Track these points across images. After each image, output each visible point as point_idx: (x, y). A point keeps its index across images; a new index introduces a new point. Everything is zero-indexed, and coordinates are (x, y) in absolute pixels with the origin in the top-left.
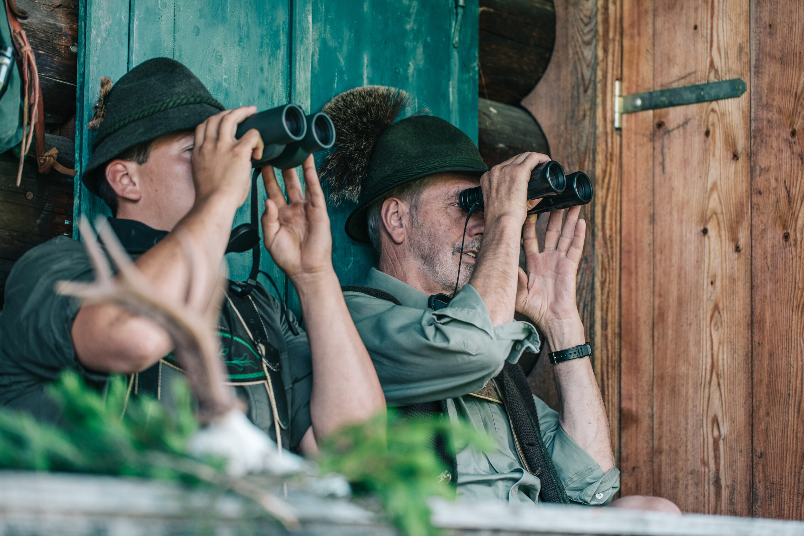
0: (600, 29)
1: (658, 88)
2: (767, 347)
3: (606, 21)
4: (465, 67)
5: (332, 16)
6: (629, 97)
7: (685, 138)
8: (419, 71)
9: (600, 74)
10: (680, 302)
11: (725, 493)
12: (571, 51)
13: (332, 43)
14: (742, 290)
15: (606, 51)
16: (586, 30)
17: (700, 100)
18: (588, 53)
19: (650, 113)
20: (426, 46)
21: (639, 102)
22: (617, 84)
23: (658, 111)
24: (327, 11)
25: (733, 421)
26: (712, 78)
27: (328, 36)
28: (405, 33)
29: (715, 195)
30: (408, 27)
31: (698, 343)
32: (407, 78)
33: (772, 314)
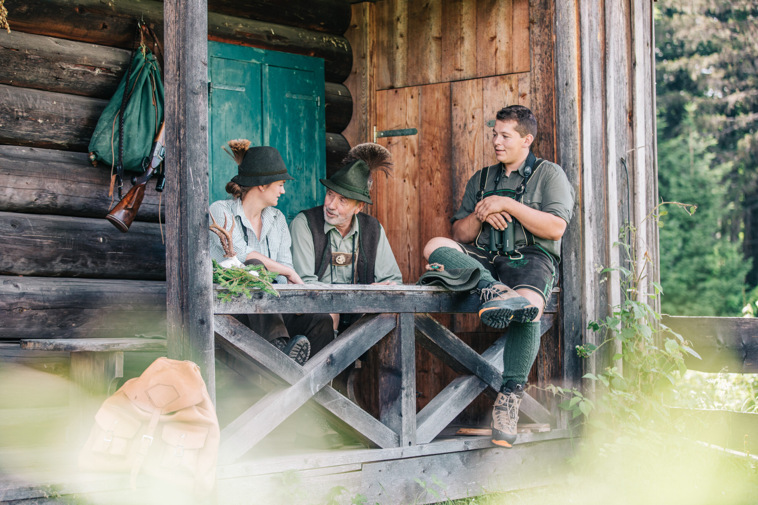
0: (368, 109)
1: (389, 130)
2: (425, 221)
3: (370, 105)
4: (321, 127)
5: (275, 116)
6: (379, 131)
7: (398, 148)
8: (305, 131)
9: (368, 124)
10: (397, 205)
11: (412, 270)
12: (358, 116)
13: (276, 125)
14: (417, 202)
15: (370, 116)
16: (363, 109)
17: (402, 135)
18: (364, 117)
19: (386, 138)
20: (307, 121)
21: (382, 134)
22: (375, 127)
23: (389, 138)
24: (274, 114)
25: (414, 246)
26: (407, 128)
27: (274, 123)
28: (300, 118)
29: (408, 169)
30: (301, 116)
31: (403, 220)
32: (301, 133)
33: (427, 210)
